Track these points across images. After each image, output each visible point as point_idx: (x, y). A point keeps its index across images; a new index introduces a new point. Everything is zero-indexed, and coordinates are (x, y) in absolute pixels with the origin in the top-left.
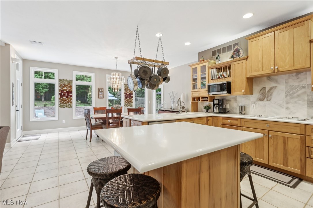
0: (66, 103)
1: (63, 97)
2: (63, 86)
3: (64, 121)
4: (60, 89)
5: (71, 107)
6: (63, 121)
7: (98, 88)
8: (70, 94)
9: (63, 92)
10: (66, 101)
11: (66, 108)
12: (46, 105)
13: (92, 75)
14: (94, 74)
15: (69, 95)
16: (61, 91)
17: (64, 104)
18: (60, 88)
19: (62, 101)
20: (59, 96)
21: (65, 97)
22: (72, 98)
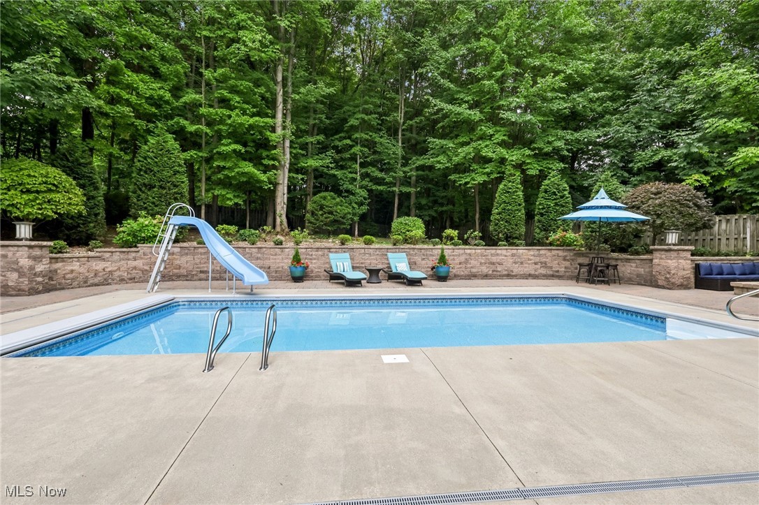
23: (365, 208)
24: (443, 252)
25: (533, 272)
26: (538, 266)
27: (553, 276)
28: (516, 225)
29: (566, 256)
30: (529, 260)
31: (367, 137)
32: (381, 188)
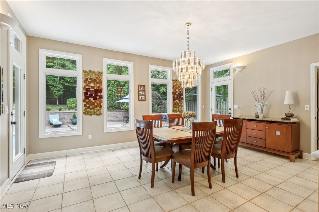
0: (93, 108)
1: (90, 99)
2: (89, 80)
3: (90, 137)
4: (85, 86)
5: (100, 114)
6: (89, 135)
7: (139, 85)
8: (99, 94)
9: (89, 91)
10: (93, 104)
11: (94, 116)
12: (61, 109)
13: (130, 65)
14: (133, 63)
15: (98, 96)
16: (86, 88)
17: (91, 109)
18: (84, 84)
19: (88, 105)
20: (84, 97)
21: (91, 99)
22: (102, 99)
23: (61, 93)
24: (74, 114)
25: (113, 120)
26: (114, 117)
27: (119, 120)
28: (113, 102)
29: (123, 114)
30: (111, 115)
31: (62, 63)
32: (68, 84)
